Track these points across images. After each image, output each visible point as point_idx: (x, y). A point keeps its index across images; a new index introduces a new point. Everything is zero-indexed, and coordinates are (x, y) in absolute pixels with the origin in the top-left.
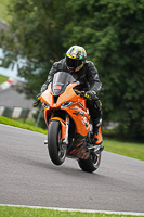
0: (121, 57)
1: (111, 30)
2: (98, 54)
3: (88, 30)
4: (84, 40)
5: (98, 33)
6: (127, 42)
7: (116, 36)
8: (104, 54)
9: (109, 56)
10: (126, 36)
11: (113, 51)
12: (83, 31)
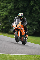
0: (15, 11)
1: (11, 4)
2: (8, 11)
3: (5, 4)
4: (4, 7)
5: (8, 5)
6: (16, 7)
7: (13, 6)
8: (10, 11)
9: (11, 11)
10: (16, 6)
11: (12, 10)
12: (4, 4)
